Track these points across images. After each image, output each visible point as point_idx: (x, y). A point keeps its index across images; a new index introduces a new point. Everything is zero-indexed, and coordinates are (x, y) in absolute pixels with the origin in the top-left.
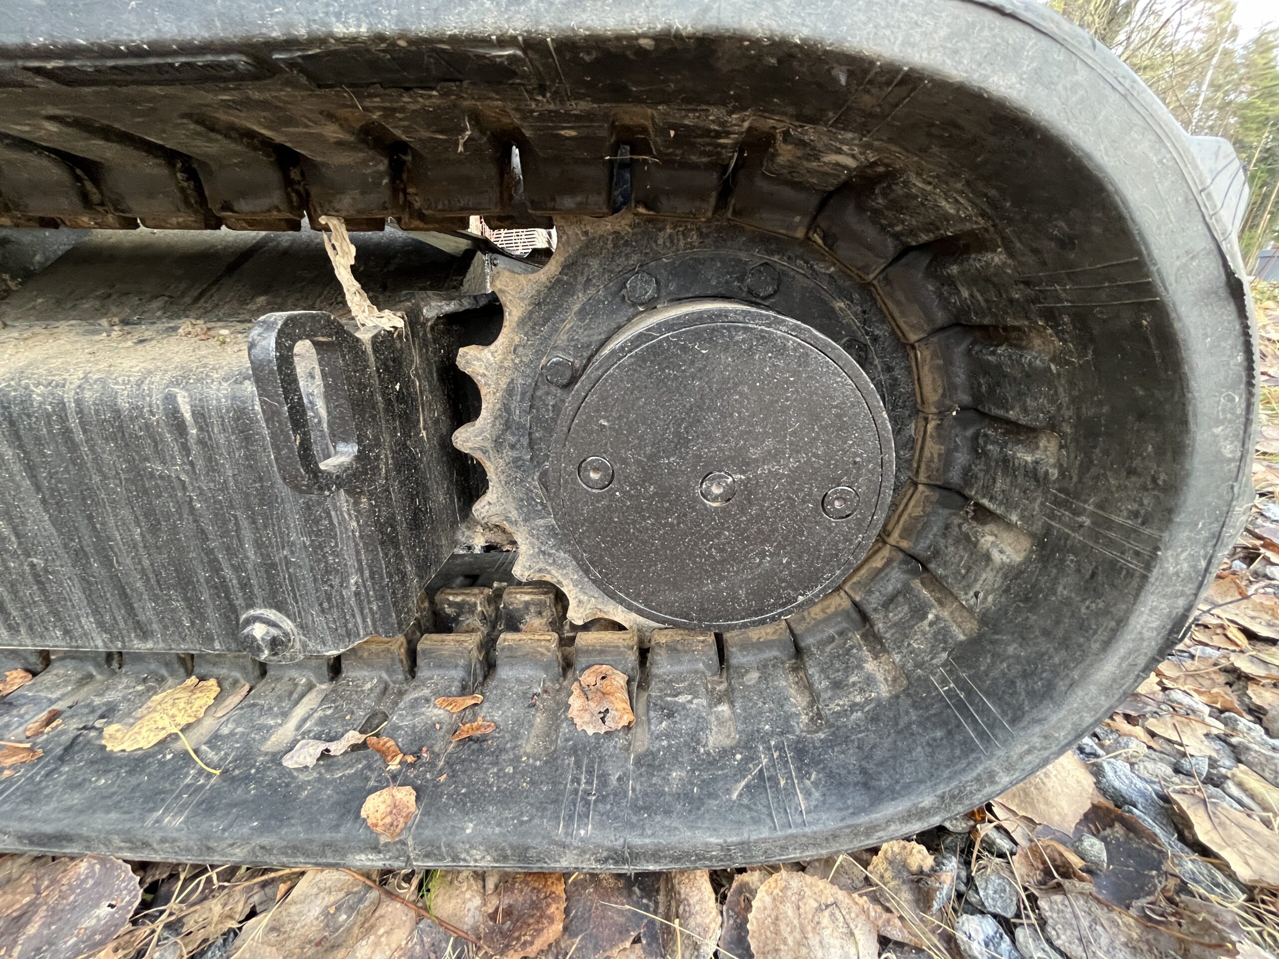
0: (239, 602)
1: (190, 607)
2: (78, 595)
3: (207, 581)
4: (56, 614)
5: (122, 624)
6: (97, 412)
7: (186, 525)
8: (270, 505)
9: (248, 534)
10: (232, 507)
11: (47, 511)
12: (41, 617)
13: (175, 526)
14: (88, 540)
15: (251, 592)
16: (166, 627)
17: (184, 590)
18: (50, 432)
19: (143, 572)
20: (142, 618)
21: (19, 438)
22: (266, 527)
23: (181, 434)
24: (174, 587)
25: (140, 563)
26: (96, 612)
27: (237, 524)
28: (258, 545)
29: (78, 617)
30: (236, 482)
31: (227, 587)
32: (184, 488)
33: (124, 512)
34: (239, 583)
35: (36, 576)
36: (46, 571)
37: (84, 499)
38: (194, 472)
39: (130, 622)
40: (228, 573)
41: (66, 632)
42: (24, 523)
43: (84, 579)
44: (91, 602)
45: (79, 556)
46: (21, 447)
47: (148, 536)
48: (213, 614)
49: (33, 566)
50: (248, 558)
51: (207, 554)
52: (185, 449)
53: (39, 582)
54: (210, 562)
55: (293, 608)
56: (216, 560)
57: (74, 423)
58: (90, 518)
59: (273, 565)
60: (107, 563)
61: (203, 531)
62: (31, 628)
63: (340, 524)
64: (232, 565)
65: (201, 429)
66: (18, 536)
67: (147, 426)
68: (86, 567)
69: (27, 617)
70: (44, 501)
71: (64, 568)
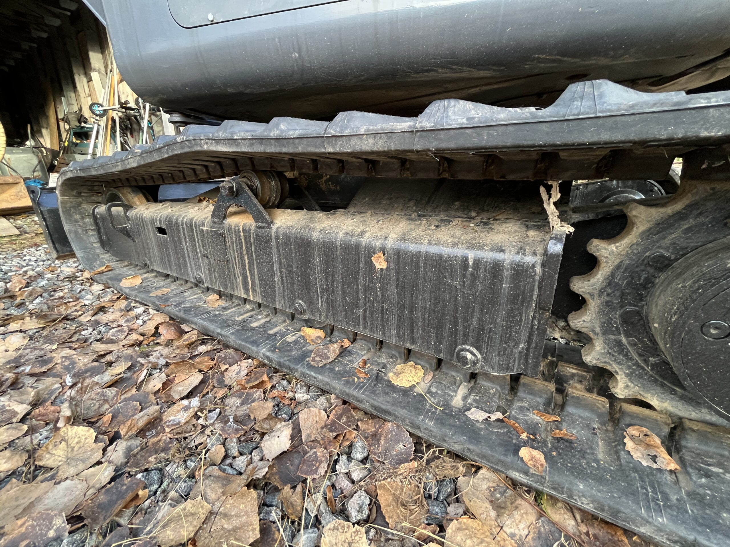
0: (460, 341)
1: (437, 337)
2: (394, 321)
3: (449, 329)
4: (383, 326)
5: (406, 336)
6: (433, 256)
7: (450, 305)
8: (493, 305)
9: (476, 315)
10: (474, 302)
11: (397, 289)
12: (377, 326)
13: (446, 304)
14: (408, 302)
15: (468, 338)
16: (423, 342)
17: (438, 330)
18: (411, 261)
19: (424, 319)
20: (415, 336)
21: (399, 262)
22: (487, 313)
23: (464, 270)
24: (434, 328)
25: (424, 315)
26: (398, 330)
27: (473, 310)
28: (480, 320)
29: (390, 329)
30: (481, 293)
31: (457, 333)
32: (456, 291)
33: (427, 295)
34: (464, 333)
35: (382, 310)
36: (387, 310)
37: (413, 287)
38: (464, 286)
39: (409, 337)
40: (460, 328)
41: (384, 333)
42: (387, 291)
43: (399, 316)
44: (398, 325)
45: (401, 308)
46: (398, 265)
47: (432, 306)
48: (445, 342)
49: (383, 307)
50: (472, 324)
51: (454, 318)
52: (464, 276)
53: (382, 314)
54: (454, 322)
55: (484, 349)
56: (457, 321)
57: (422, 260)
58: (412, 295)
59: (483, 330)
60: (411, 312)
61: (457, 309)
62: (372, 328)
63: (525, 320)
64: (464, 325)
65: (474, 269)
66: (382, 295)
67: (452, 265)
68: (402, 312)
69: (372, 324)
70: (397, 285)
71: (394, 311)
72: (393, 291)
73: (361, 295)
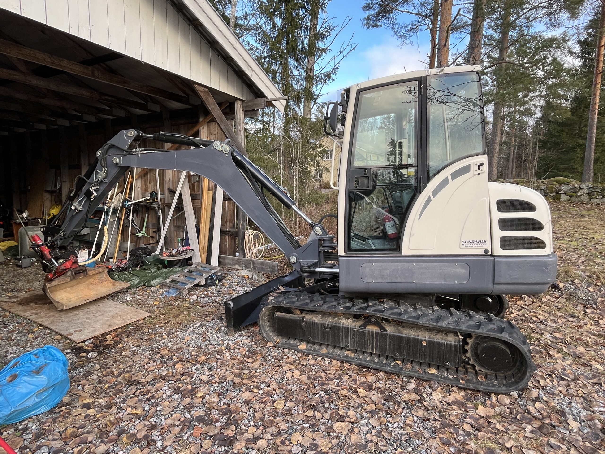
0: (445, 361)
3: (442, 358)
4: (425, 358)
5: (431, 361)
8: (451, 352)
13: (441, 353)
14: (432, 352)
16: (436, 362)
17: (439, 358)
18: (432, 343)
19: (436, 357)
20: (434, 360)
21: (429, 343)
27: (447, 354)
28: (449, 356)
30: (448, 350)
32: (443, 350)
33: (436, 351)
36: (426, 354)
37: (433, 349)
40: (445, 358)
47: (438, 353)
48: (441, 361)
52: (445, 347)
55: (450, 362)
60: (433, 355)
61: (444, 354)
63: (457, 355)
65: (447, 345)
66: (425, 351)
68: (430, 355)
69: (422, 358)
72: (428, 350)
73: (418, 351)
